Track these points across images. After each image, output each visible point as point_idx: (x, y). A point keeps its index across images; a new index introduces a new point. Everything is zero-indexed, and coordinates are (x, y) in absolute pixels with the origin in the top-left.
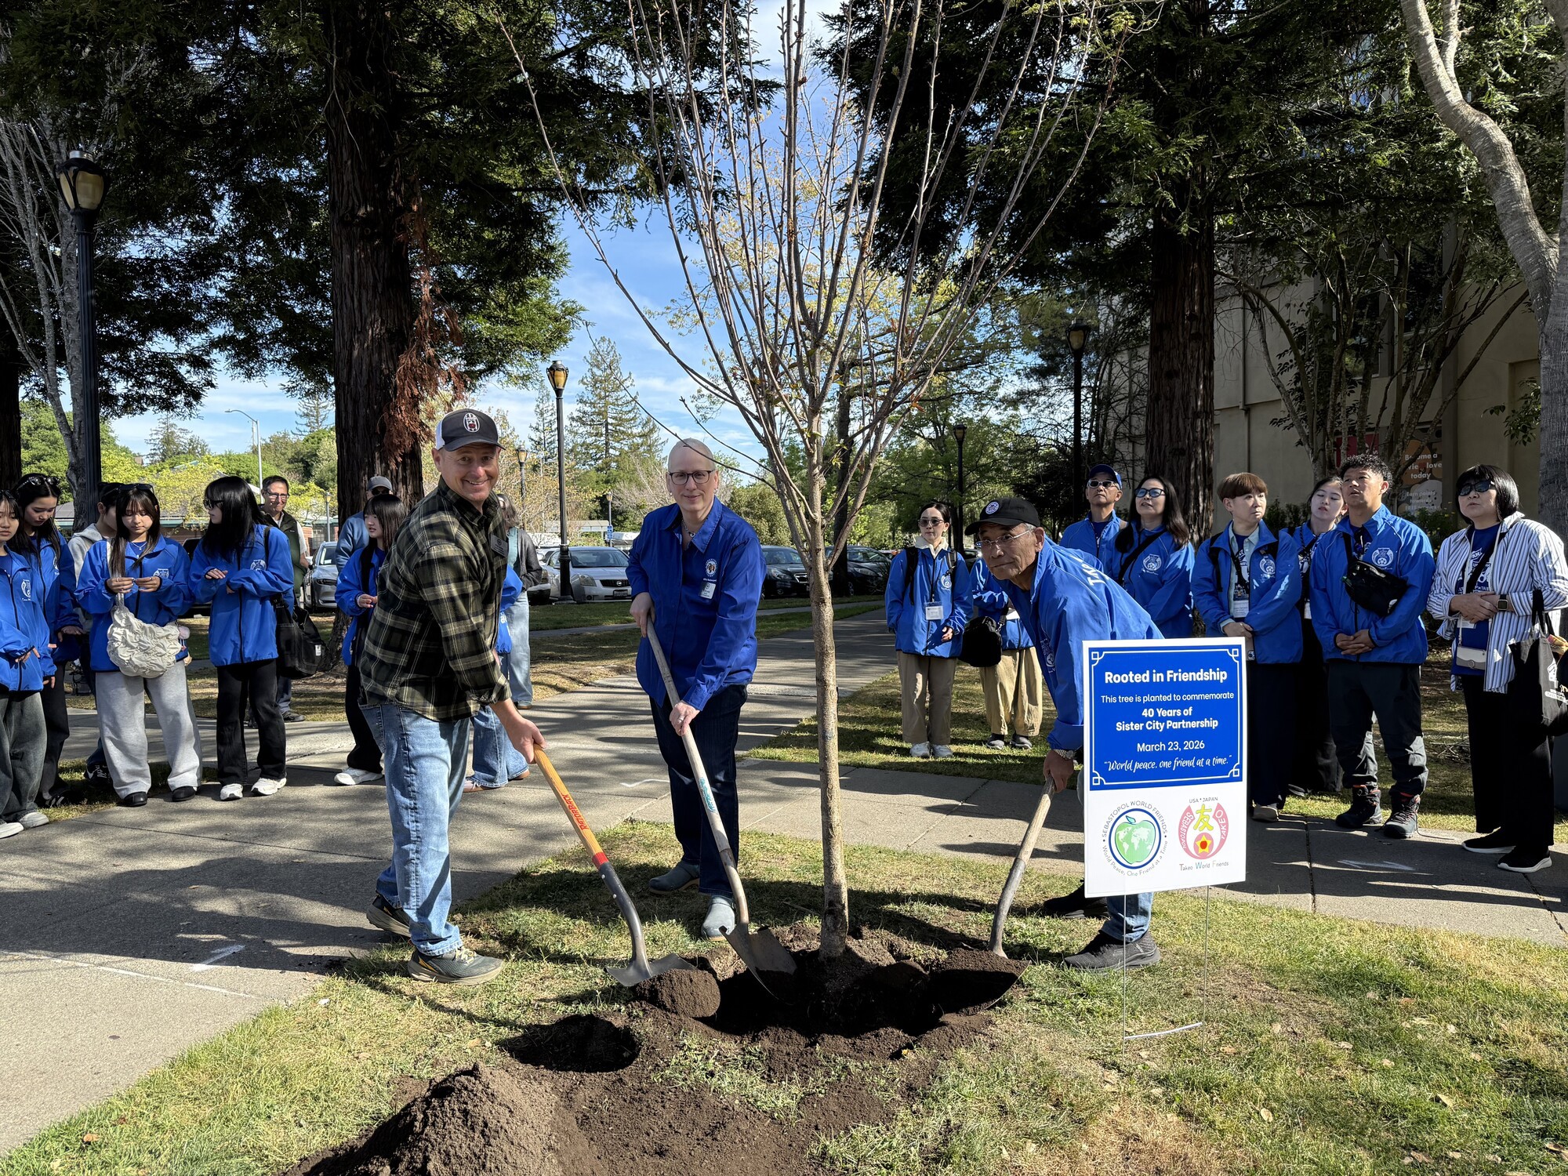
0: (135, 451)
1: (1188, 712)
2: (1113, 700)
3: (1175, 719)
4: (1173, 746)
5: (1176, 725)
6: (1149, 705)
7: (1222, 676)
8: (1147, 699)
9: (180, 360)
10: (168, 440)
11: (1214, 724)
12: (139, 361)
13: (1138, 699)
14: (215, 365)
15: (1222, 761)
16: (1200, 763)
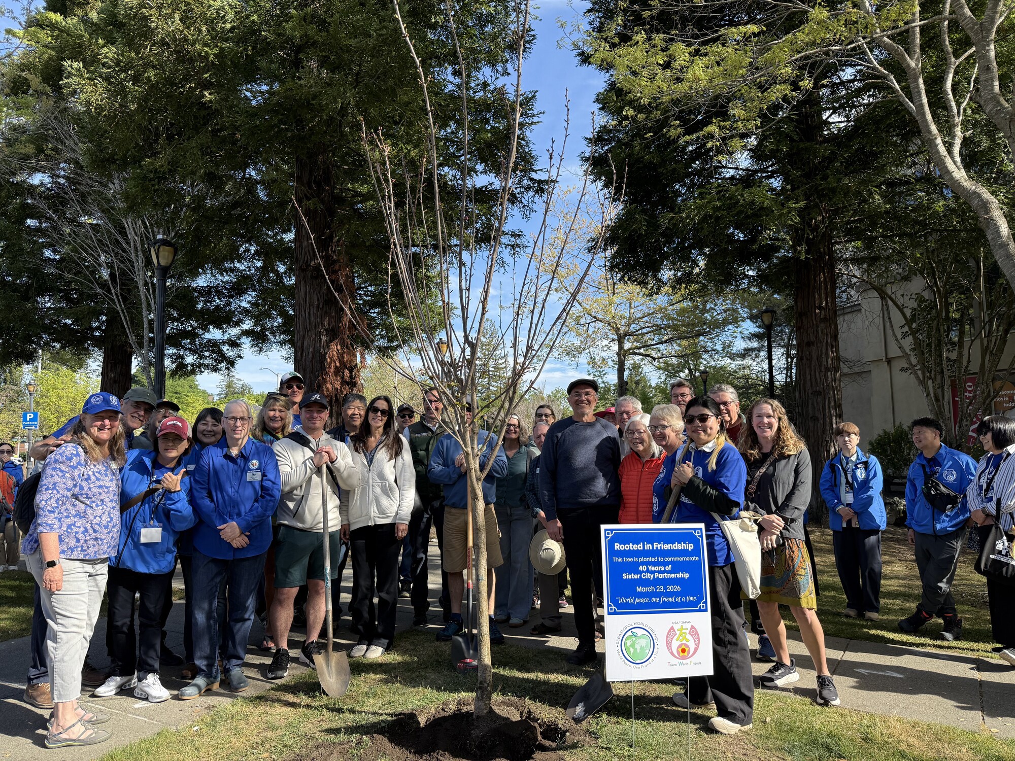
0: (210, 392)
1: (669, 568)
2: (620, 560)
3: (660, 572)
4: (660, 588)
5: (661, 576)
6: (643, 564)
7: (690, 547)
8: (641, 560)
9: (224, 343)
10: (229, 386)
11: (686, 576)
12: (201, 344)
13: (636, 560)
14: (243, 346)
15: (693, 599)
16: (678, 599)
